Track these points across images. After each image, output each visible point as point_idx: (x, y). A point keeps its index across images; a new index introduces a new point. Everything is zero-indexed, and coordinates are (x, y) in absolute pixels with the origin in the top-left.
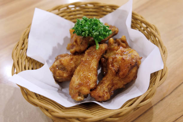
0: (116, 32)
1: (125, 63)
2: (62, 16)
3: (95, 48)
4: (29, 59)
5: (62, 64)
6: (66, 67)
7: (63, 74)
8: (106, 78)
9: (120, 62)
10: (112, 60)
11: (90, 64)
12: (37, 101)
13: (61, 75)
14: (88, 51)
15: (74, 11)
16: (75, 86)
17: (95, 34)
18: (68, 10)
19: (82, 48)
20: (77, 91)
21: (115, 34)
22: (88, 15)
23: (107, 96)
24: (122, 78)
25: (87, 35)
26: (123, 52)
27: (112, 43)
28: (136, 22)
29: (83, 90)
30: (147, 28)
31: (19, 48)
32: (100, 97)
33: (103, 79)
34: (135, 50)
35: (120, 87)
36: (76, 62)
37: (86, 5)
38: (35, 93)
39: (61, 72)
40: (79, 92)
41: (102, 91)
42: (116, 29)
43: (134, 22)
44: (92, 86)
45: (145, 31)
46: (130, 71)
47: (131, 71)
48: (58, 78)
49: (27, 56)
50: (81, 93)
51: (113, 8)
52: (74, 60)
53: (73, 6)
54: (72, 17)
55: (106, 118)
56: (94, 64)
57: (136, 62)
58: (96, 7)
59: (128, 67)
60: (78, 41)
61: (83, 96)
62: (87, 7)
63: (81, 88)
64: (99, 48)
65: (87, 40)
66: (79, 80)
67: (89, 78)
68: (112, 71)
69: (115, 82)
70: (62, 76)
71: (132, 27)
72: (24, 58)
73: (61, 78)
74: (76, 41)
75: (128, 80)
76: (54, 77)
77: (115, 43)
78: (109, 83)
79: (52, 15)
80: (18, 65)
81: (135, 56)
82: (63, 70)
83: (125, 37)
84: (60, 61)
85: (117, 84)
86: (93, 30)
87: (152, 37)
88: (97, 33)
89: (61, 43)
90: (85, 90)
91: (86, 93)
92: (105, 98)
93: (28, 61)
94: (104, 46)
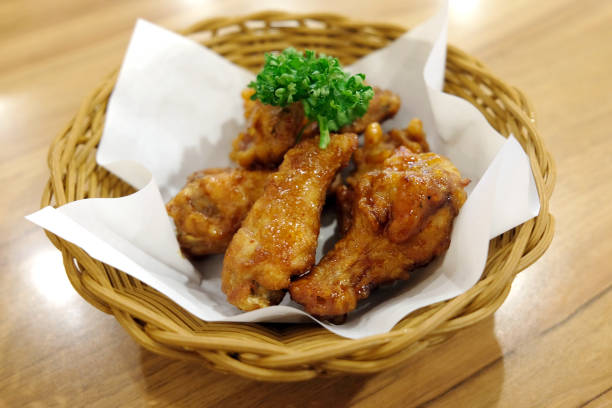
0: (392, 108)
1: (412, 190)
3: (317, 144)
4: (102, 175)
5: (207, 194)
6: (219, 206)
7: (208, 227)
8: (345, 244)
9: (395, 189)
10: (368, 184)
11: (294, 193)
12: (108, 293)
13: (202, 229)
14: (292, 152)
15: (262, 41)
16: (243, 260)
17: (316, 93)
19: (276, 146)
20: (248, 276)
21: (387, 114)
23: (345, 299)
24: (398, 244)
25: (290, 97)
26: (405, 160)
27: (376, 139)
28: (459, 76)
29: (268, 272)
30: (495, 97)
31: (73, 136)
32: (321, 300)
33: (337, 246)
34: (448, 159)
35: (393, 275)
36: (252, 189)
37: (301, 20)
39: (202, 218)
40: (253, 282)
41: (331, 283)
42: (394, 99)
43: (455, 80)
44: (298, 262)
45: (489, 110)
46: (425, 220)
47: (431, 222)
48: (190, 238)
49: (97, 166)
50: (258, 285)
52: (248, 183)
53: (260, 24)
54: (255, 59)
56: (311, 195)
57: (449, 193)
58: (335, 29)
59: (421, 206)
60: (265, 123)
61: (265, 296)
63: (258, 268)
64: (330, 146)
65: (292, 120)
66: (256, 243)
67: (290, 236)
68: (366, 215)
69: (374, 255)
70: (204, 234)
71: (449, 86)
72: (86, 169)
73: (199, 239)
74: (258, 125)
75: (418, 251)
76: (179, 238)
77: (388, 141)
78: (355, 257)
80: (65, 187)
81: (448, 173)
82: (210, 213)
83: (420, 123)
84: (202, 185)
85: (380, 262)
86: (312, 81)
87: (508, 126)
88: (325, 91)
89: (214, 137)
90: (271, 273)
91: (276, 283)
92: (339, 308)
93: (100, 182)
94: (346, 141)
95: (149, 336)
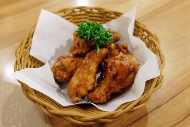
0: (118, 38)
1: (123, 68)
2: (67, 19)
3: (96, 52)
4: (31, 58)
5: (63, 65)
6: (67, 69)
7: (63, 75)
8: (103, 82)
9: (119, 67)
10: (111, 64)
11: (89, 67)
12: (35, 97)
13: (62, 75)
14: (88, 54)
15: (79, 15)
16: (74, 87)
17: (96, 38)
18: (74, 14)
19: (84, 51)
20: (75, 91)
21: (117, 40)
22: (93, 20)
23: (103, 99)
24: (119, 83)
25: (88, 39)
26: (122, 57)
27: (113, 48)
28: (138, 30)
29: (81, 91)
30: (148, 36)
31: (23, 46)
32: (96, 99)
33: (101, 82)
34: (134, 57)
35: (117, 91)
36: (76, 64)
37: (91, 10)
38: (34, 89)
39: (61, 72)
40: (77, 93)
41: (99, 94)
42: (118, 36)
43: (137, 30)
44: (90, 88)
45: (147, 40)
46: (127, 76)
47: (129, 77)
48: (58, 78)
49: (30, 55)
50: (78, 94)
51: (118, 15)
52: (75, 62)
53: (79, 10)
54: (77, 20)
55: (100, 119)
56: (93, 67)
57: (134, 68)
58: (101, 12)
59: (126, 72)
60: (80, 44)
61: (80, 97)
62: (92, 12)
63: (78, 89)
64: (100, 52)
65: (89, 44)
66: (78, 82)
67: (88, 80)
68: (110, 75)
69: (112, 86)
71: (134, 34)
72: (27, 56)
73: (61, 78)
74: (78, 44)
75: (125, 85)
76: (55, 77)
77: (116, 49)
78: (106, 86)
79: (57, 17)
80: (21, 62)
81: (134, 62)
82: (64, 70)
83: (126, 43)
84: (62, 62)
85: (114, 88)
86: (95, 34)
87: (152, 45)
88: (99, 38)
89: (64, 45)
90: (82, 91)
91: (83, 94)
92: (102, 101)
93: (31, 60)
94: (105, 51)
95: (47, 111)
